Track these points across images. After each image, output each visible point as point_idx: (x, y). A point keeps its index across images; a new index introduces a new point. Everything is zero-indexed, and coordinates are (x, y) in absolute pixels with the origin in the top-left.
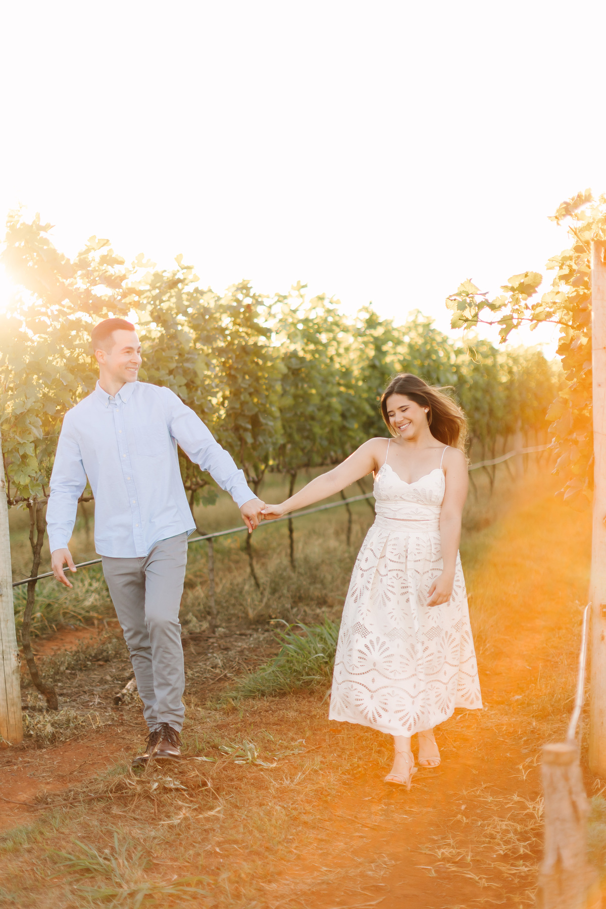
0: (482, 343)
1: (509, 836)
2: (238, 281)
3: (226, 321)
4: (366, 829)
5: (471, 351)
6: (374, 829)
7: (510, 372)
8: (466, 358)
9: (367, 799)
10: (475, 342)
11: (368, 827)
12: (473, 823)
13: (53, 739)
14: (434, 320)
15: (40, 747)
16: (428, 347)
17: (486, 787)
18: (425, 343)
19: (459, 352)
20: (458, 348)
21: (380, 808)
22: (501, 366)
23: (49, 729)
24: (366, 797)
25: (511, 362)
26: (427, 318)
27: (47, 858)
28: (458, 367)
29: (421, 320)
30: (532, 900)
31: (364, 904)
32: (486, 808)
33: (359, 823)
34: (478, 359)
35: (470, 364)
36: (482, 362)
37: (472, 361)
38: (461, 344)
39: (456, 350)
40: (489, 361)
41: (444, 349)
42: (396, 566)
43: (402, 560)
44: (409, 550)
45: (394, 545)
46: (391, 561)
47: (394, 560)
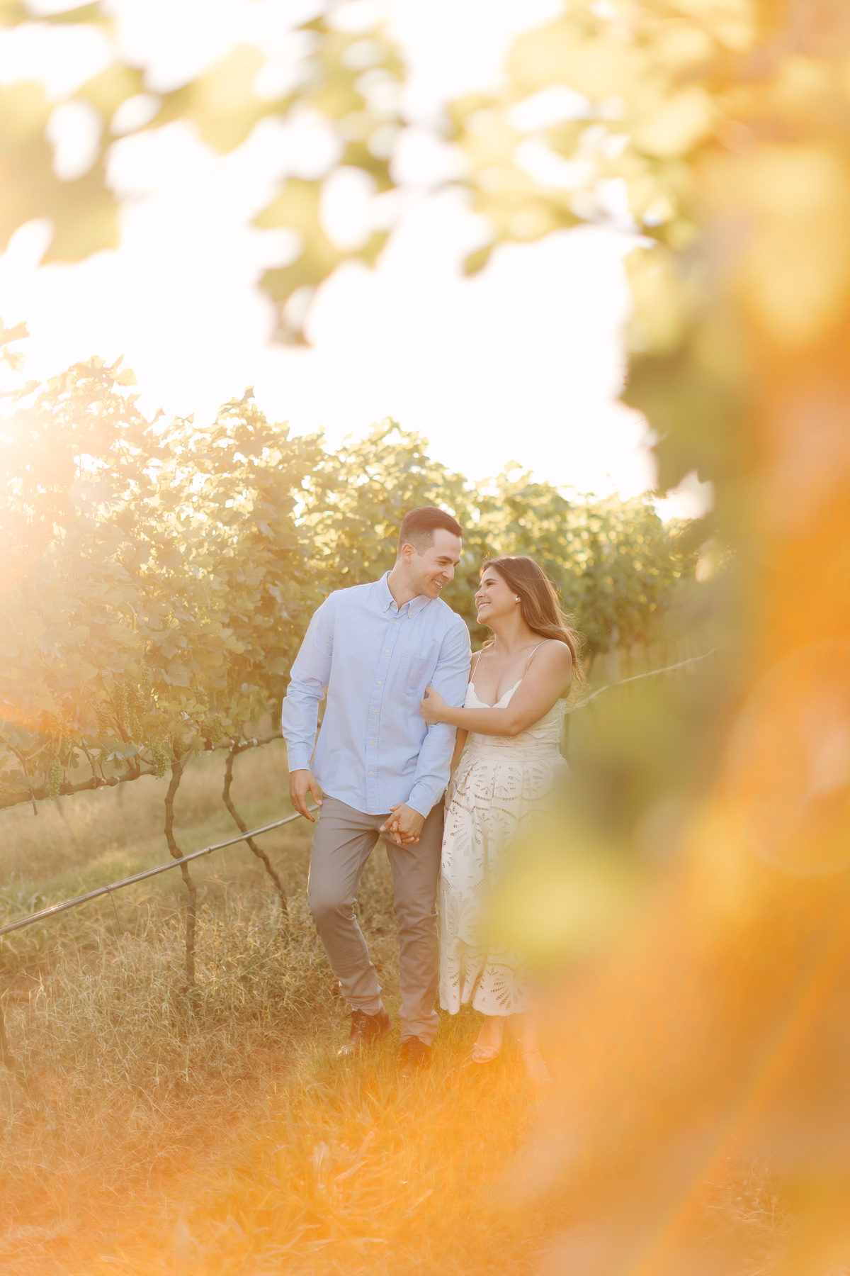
0: (536, 491)
5: (512, 503)
7: (594, 544)
8: (501, 518)
10: (521, 486)
18: (402, 487)
19: (486, 506)
20: (484, 499)
22: (577, 533)
25: (595, 526)
26: (413, 435)
28: (483, 534)
29: (394, 439)
34: (527, 521)
35: (508, 530)
36: (535, 526)
37: (514, 526)
38: (492, 491)
39: (480, 499)
40: (550, 525)
41: (452, 500)
42: (482, 804)
43: (489, 796)
44: (496, 783)
45: (481, 776)
46: (476, 796)
47: (481, 796)
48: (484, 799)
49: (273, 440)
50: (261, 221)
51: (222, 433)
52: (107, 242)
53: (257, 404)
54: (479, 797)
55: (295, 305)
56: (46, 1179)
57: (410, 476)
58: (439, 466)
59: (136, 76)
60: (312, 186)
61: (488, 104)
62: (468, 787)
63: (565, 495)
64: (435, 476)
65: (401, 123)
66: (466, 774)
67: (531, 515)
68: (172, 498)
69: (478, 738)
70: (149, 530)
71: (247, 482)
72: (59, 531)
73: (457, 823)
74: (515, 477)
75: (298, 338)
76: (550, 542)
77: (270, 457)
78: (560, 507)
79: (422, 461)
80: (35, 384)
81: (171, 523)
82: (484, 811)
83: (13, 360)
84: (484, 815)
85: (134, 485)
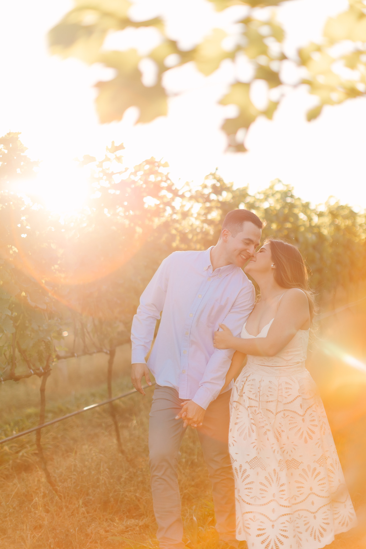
0: (342, 208)
5: (332, 214)
8: (327, 220)
10: (336, 207)
14: (293, 187)
16: (286, 211)
18: (283, 207)
19: (320, 215)
20: (320, 212)
22: (361, 226)
26: (287, 186)
28: (318, 227)
29: (279, 188)
34: (338, 221)
35: (330, 225)
36: (343, 223)
37: (333, 223)
38: (323, 209)
39: (318, 213)
40: (348, 222)
41: (305, 213)
42: (254, 403)
43: (257, 399)
44: (261, 392)
45: (252, 385)
46: (249, 398)
47: (253, 398)
48: (255, 400)
49: (228, 189)
50: (223, 102)
51: (205, 187)
52: (162, 113)
53: (219, 174)
54: (251, 399)
55: (240, 135)
56: (139, 501)
57: (287, 203)
58: (299, 199)
59: (173, 45)
60: (246, 86)
61: (319, 49)
62: (244, 392)
63: (355, 210)
64: (297, 203)
65: (283, 57)
66: (243, 383)
67: (340, 218)
68: (185, 215)
69: (250, 358)
70: (176, 229)
71: (217, 208)
72: (139, 230)
73: (238, 416)
74: (333, 203)
75: (240, 148)
76: (350, 230)
77: (226, 196)
78: (352, 215)
79: (292, 196)
80: (127, 169)
81: (185, 225)
82: (255, 408)
83: (119, 159)
84: (255, 411)
85: (168, 209)
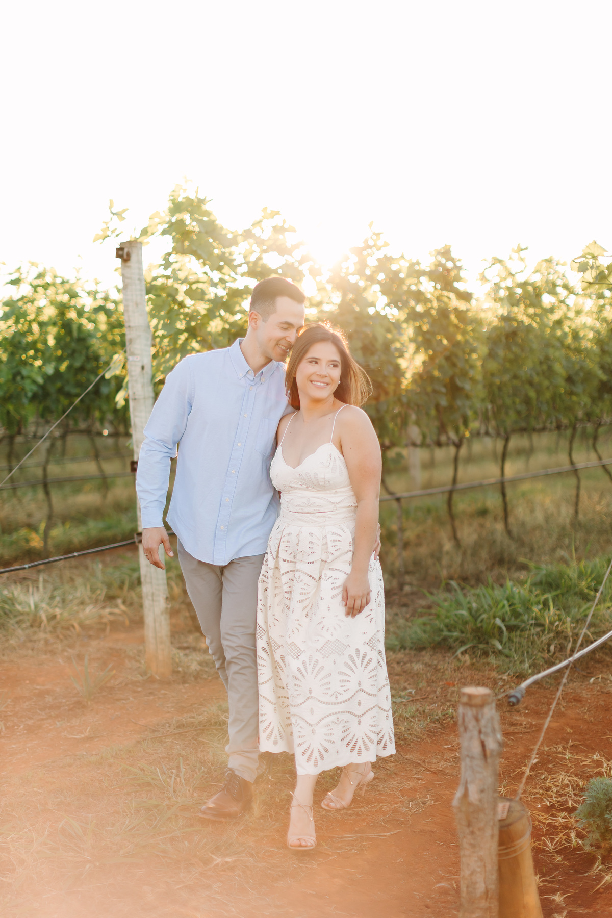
1: (567, 790)
2: (440, 247)
3: (427, 286)
4: (428, 773)
6: (435, 773)
9: (446, 747)
11: (431, 771)
12: (537, 776)
13: (197, 676)
15: (184, 682)
17: (572, 745)
21: (453, 755)
23: (194, 666)
24: (447, 745)
27: (121, 772)
30: (548, 847)
31: (377, 835)
32: (560, 764)
33: (422, 767)
45: (287, 542)
46: (285, 561)
66: (278, 541)
